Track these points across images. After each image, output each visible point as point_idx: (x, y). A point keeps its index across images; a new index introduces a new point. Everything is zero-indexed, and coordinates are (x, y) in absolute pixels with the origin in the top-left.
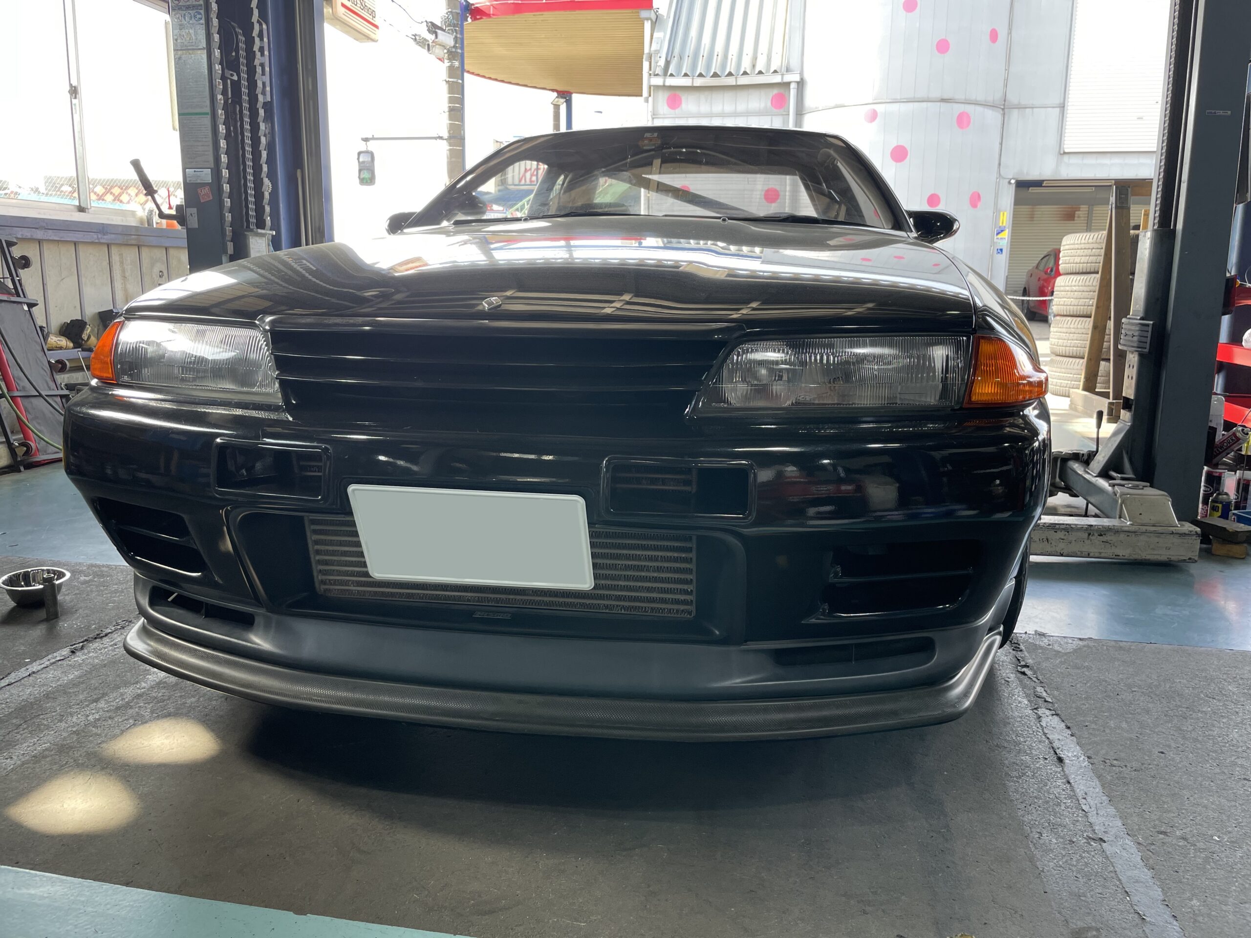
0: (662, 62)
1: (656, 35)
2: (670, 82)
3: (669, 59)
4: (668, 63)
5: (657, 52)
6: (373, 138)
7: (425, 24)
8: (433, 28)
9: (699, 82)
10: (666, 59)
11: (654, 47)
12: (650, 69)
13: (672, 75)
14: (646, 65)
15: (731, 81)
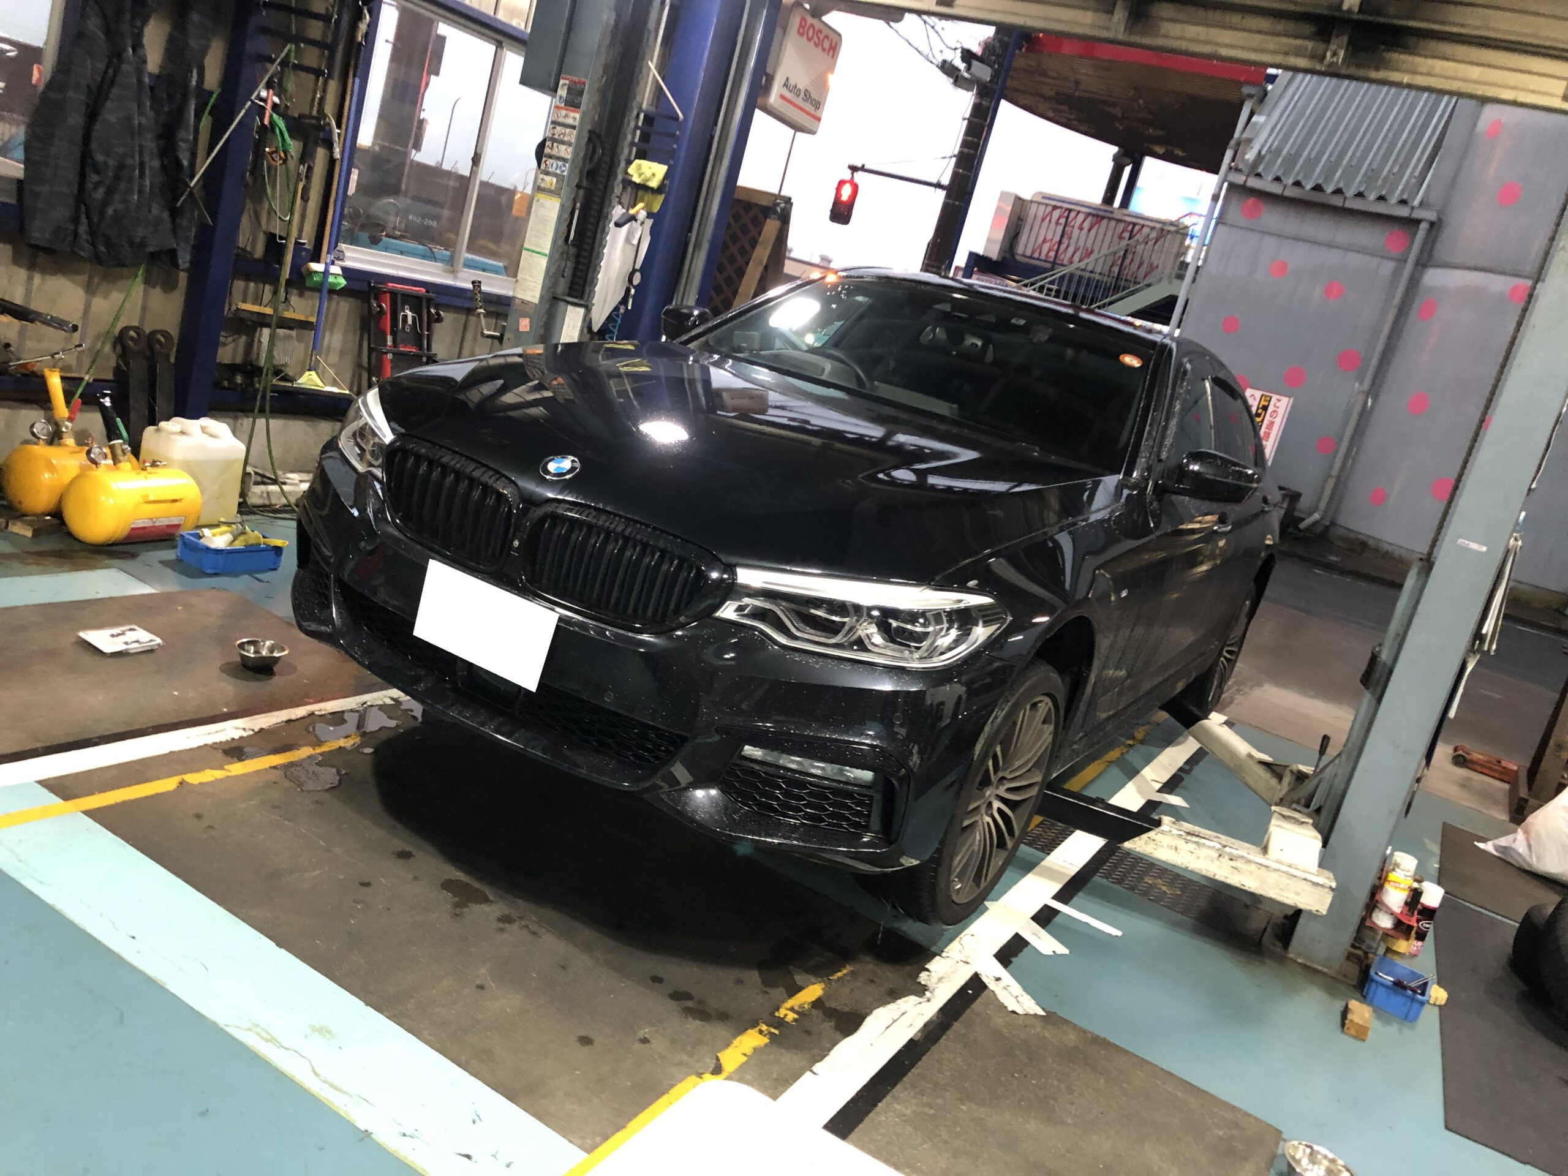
0: (1250, 156)
1: (1254, 119)
2: (1253, 182)
3: (1263, 152)
4: (1259, 157)
5: (1249, 141)
6: (863, 169)
7: (959, 51)
8: (968, 56)
9: (1290, 193)
10: (1259, 152)
11: (1245, 136)
12: (1233, 160)
13: (1259, 175)
14: (1229, 154)
15: (1337, 201)
